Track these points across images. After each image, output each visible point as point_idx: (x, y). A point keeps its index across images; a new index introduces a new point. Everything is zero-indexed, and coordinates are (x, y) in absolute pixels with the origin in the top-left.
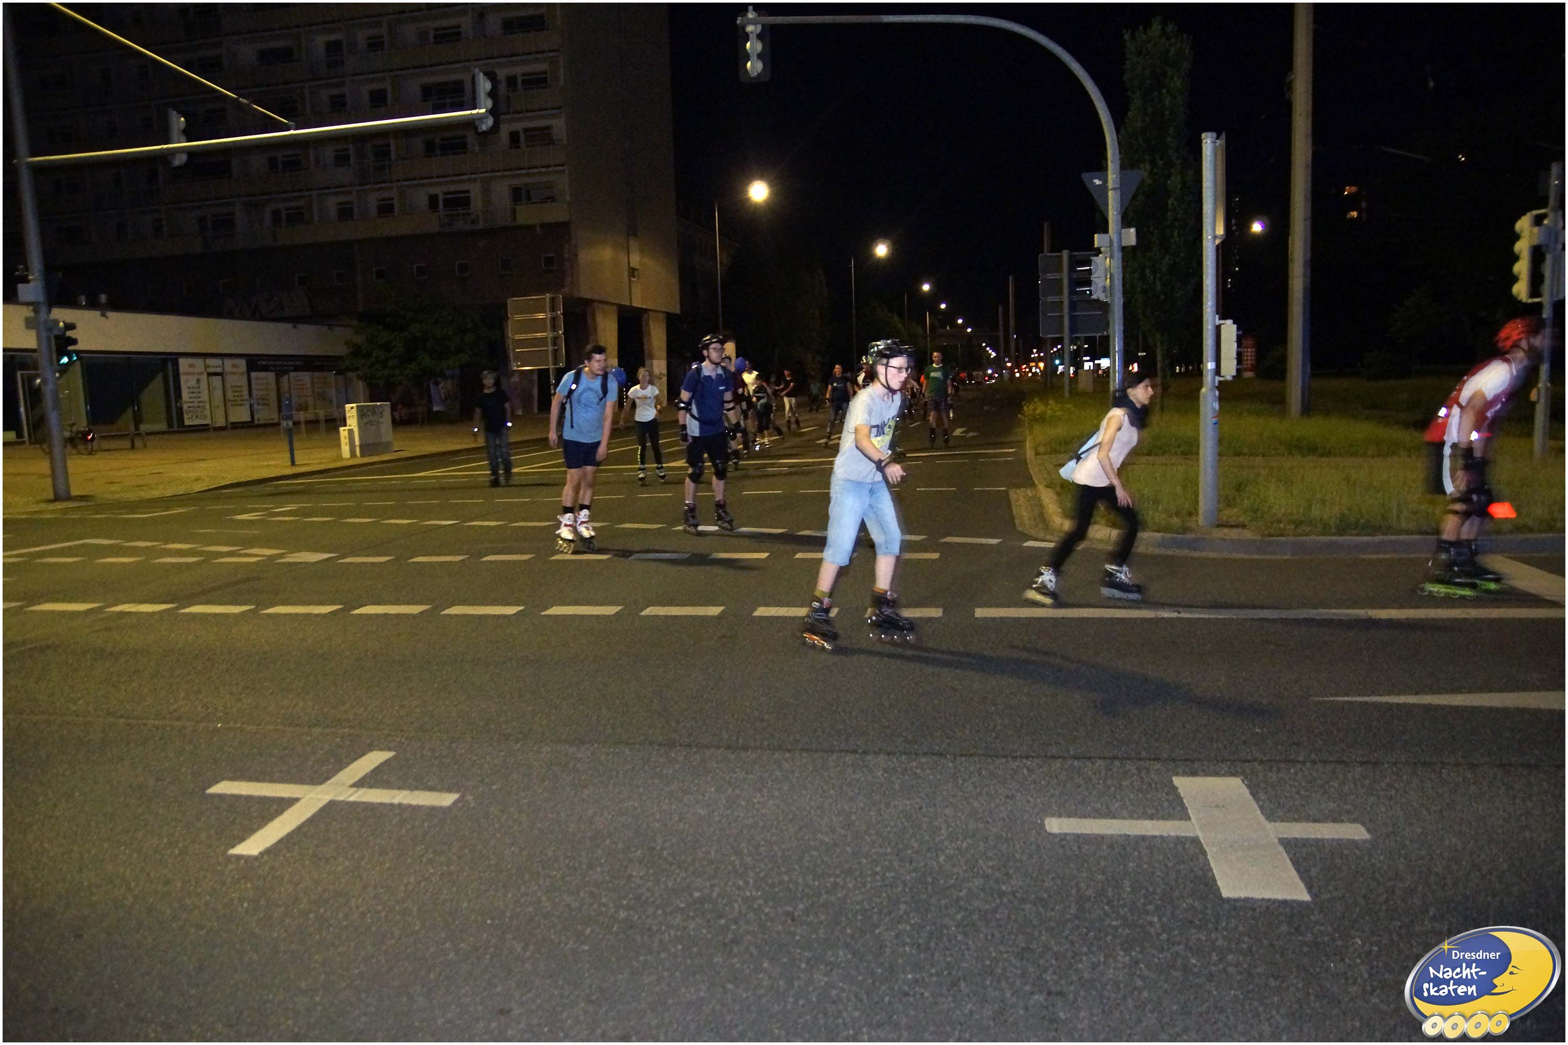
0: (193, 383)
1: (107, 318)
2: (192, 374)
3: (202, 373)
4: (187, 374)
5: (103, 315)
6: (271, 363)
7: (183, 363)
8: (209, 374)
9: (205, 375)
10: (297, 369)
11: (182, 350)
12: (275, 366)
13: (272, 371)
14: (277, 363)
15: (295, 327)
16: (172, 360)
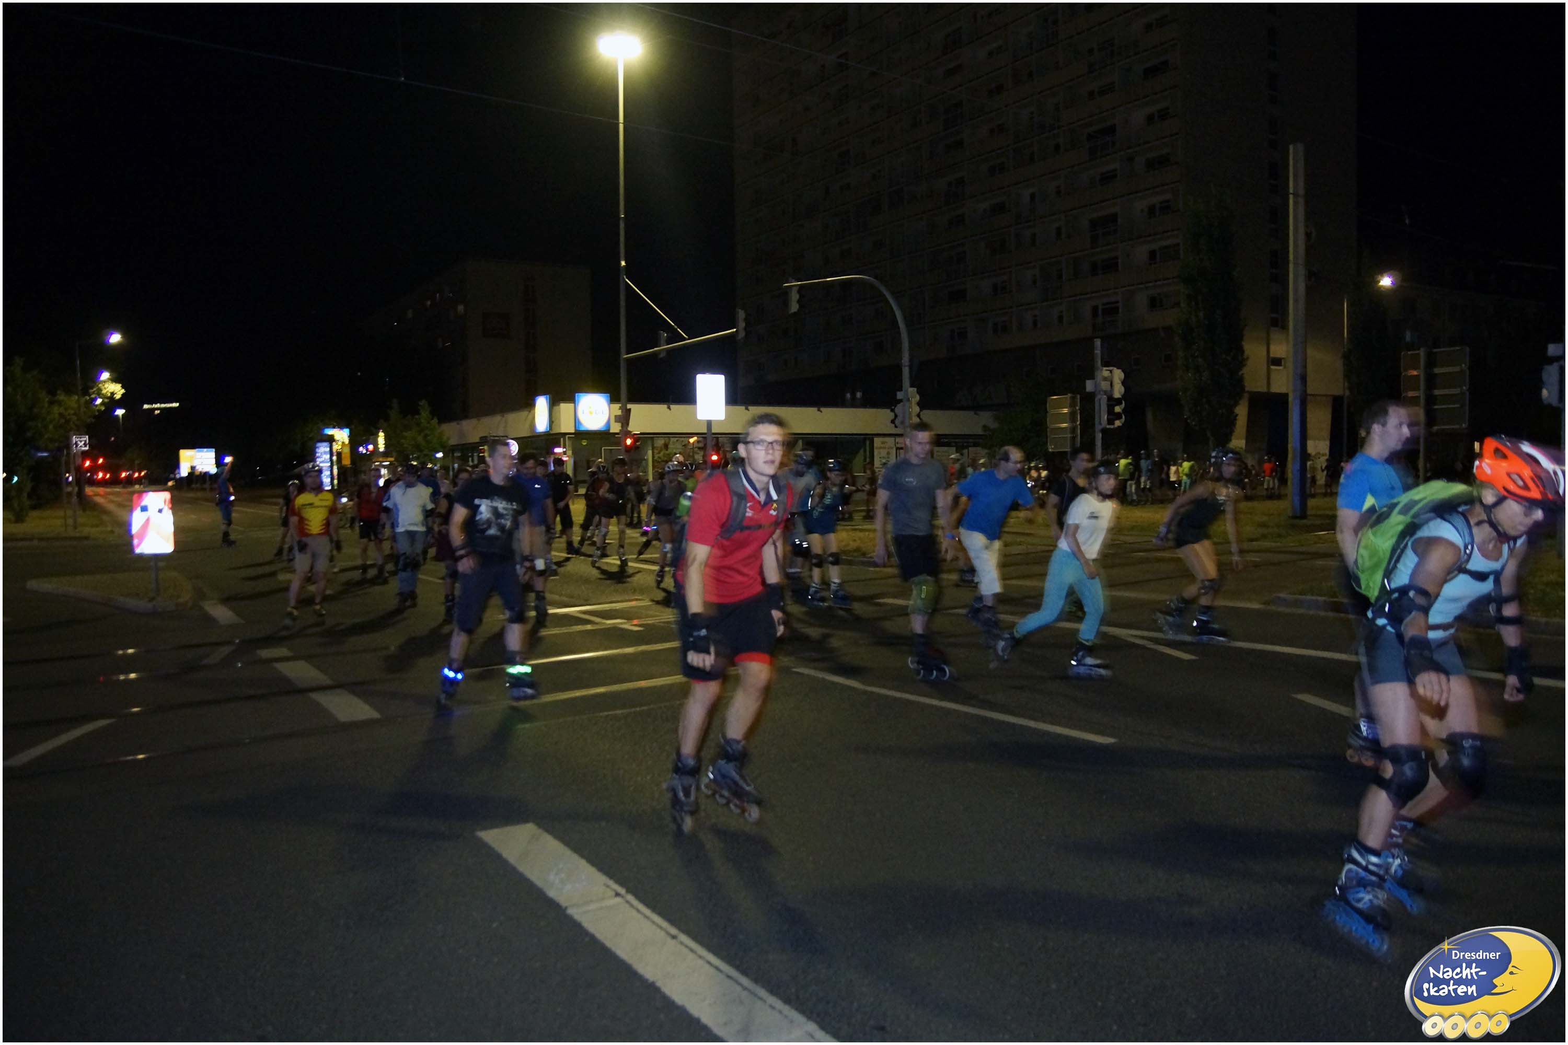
0: (884, 453)
1: (821, 412)
2: (884, 448)
3: (892, 448)
4: (877, 448)
5: (819, 410)
6: (953, 440)
7: (877, 441)
8: (897, 449)
9: (895, 449)
10: (976, 445)
11: (875, 432)
12: (955, 442)
13: (953, 446)
14: (957, 440)
15: (976, 414)
16: (869, 438)
